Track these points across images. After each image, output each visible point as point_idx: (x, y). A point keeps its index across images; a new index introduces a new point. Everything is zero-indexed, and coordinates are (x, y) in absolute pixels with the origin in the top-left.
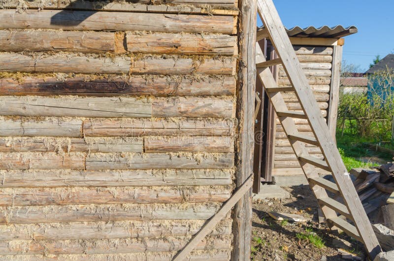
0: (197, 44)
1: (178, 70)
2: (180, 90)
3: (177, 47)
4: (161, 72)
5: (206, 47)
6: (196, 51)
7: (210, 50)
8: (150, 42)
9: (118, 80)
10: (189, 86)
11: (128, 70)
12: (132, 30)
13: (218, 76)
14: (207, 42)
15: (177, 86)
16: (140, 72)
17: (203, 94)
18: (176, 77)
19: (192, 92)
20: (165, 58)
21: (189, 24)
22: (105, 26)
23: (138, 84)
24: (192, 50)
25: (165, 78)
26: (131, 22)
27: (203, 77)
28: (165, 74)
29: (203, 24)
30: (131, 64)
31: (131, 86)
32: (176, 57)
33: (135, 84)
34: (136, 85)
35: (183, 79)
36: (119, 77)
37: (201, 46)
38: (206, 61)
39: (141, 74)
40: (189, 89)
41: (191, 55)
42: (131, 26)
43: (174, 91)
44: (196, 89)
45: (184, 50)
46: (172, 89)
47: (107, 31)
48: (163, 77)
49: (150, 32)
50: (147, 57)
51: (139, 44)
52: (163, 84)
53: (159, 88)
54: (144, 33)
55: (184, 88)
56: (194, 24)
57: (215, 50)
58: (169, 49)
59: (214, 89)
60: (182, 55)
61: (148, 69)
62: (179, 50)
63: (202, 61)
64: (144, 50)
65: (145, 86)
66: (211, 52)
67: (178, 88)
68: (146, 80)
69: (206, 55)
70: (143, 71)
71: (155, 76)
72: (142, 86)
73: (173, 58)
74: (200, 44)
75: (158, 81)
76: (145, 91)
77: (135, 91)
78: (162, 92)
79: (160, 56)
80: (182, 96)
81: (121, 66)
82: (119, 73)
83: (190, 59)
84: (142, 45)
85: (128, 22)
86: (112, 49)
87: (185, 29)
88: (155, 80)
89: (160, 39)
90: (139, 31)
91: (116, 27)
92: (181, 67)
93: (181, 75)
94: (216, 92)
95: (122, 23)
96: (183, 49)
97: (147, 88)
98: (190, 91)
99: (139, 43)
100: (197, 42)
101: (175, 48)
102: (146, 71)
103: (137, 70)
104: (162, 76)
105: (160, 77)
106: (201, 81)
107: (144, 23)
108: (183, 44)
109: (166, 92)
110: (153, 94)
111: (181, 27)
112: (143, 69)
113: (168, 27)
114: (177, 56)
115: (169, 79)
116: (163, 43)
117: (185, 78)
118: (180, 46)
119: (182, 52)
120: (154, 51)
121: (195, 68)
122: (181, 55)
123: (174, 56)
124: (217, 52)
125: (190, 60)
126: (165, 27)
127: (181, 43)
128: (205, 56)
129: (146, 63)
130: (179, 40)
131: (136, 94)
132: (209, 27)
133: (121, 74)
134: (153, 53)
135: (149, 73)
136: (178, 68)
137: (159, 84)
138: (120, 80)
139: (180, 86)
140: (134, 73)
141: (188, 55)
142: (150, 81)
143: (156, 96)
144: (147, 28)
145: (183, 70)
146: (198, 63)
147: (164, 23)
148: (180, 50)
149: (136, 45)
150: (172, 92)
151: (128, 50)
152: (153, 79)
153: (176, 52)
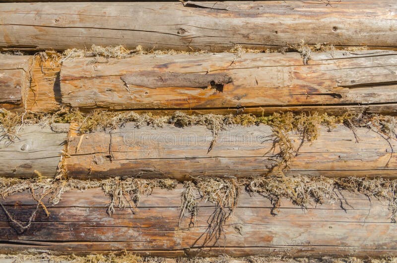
0: (286, 75)
1: (224, 161)
2: (231, 236)
3: (220, 87)
4: (163, 170)
5: (320, 84)
6: (285, 100)
7: (333, 95)
8: (131, 74)
9: (16, 198)
10: (263, 220)
11: (54, 162)
12: (86, 46)
13: (372, 183)
14: (322, 68)
15: (219, 220)
16: (94, 168)
17: (320, 250)
18: (216, 186)
19: (275, 241)
20: (179, 124)
21: (258, 21)
22: (6, 36)
23: (80, 212)
24: (273, 96)
25: (180, 189)
26: (81, 20)
27: (314, 186)
28: (179, 176)
29: (304, 20)
30: (66, 143)
31: (55, 218)
32: (216, 118)
33: (74, 211)
34: (73, 215)
35: (243, 194)
36: (24, 185)
37: (300, 82)
38: (321, 130)
39: (99, 176)
40: (263, 230)
41: (267, 114)
42: (82, 34)
43: (209, 238)
44: (292, 232)
45: (246, 96)
46: (200, 229)
47: (12, 52)
48: (171, 187)
49: (139, 48)
50: (122, 123)
51: (97, 81)
52: (171, 212)
53: (153, 226)
54: (119, 51)
55: (247, 229)
56: (275, 21)
57: (352, 95)
58: (195, 93)
59: (362, 233)
60: (238, 112)
61: (121, 159)
62: (228, 96)
63: (308, 132)
64: (115, 98)
65: (106, 220)
66: (336, 100)
67: (225, 229)
68: (112, 196)
69: (321, 113)
70: (104, 166)
71: (145, 182)
72: (95, 217)
73: (208, 122)
74: (297, 75)
75: (152, 200)
76: (103, 238)
77: (68, 238)
78: (165, 242)
79: (165, 119)
80: (238, 257)
81: (30, 151)
82: (27, 175)
83: (263, 126)
84: (108, 84)
85: (73, 22)
86: (12, 98)
87: (246, 36)
88: (141, 197)
89: (166, 66)
90: (105, 46)
91: (36, 37)
92: (237, 152)
93: (235, 180)
94: (369, 243)
95: (54, 23)
96: (239, 92)
97: (112, 227)
98: (268, 239)
99: (100, 77)
100: (286, 69)
101: (214, 90)
102: (115, 165)
103: (85, 163)
104: (168, 182)
105: (163, 186)
106: (310, 202)
107: (121, 24)
108: (241, 75)
109: (179, 241)
110: (134, 246)
111: (235, 31)
112: (103, 160)
113: (192, 32)
114: (221, 117)
115: (193, 193)
116: (175, 75)
117: (248, 190)
118: (230, 81)
119: (236, 102)
120: (146, 101)
121: (281, 154)
122: (235, 114)
123: (210, 116)
124: (359, 100)
125: (266, 130)
126: (183, 31)
127: (232, 73)
128: (316, 115)
129: (116, 139)
130: (225, 65)
131: (75, 249)
132: (324, 27)
133: (33, 177)
134: (143, 110)
135: (124, 174)
136: (222, 153)
137: (154, 213)
138: (26, 198)
139: (233, 218)
140: (76, 174)
141: (258, 115)
142: (126, 200)
143: (145, 256)
144: (129, 36)
145: (244, 160)
146: (294, 137)
147: (179, 20)
148: (229, 98)
149: (88, 83)
150: (200, 242)
151: (65, 100)
152: (135, 191)
153: (218, 104)
